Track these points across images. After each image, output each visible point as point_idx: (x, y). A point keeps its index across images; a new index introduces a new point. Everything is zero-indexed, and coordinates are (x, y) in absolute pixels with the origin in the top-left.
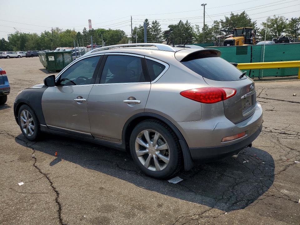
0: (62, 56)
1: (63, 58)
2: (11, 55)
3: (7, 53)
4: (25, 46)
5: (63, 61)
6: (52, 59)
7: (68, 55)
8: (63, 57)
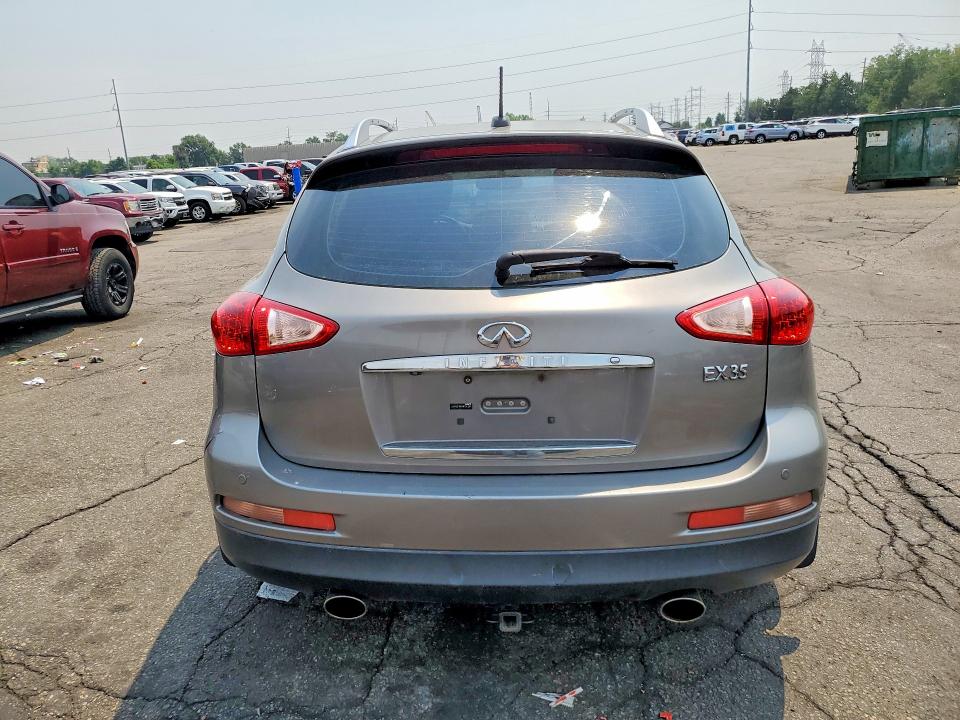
0: (919, 127)
1: (925, 136)
2: (830, 128)
3: (820, 122)
4: (906, 94)
5: (922, 149)
6: (879, 139)
7: (948, 124)
8: (924, 131)
